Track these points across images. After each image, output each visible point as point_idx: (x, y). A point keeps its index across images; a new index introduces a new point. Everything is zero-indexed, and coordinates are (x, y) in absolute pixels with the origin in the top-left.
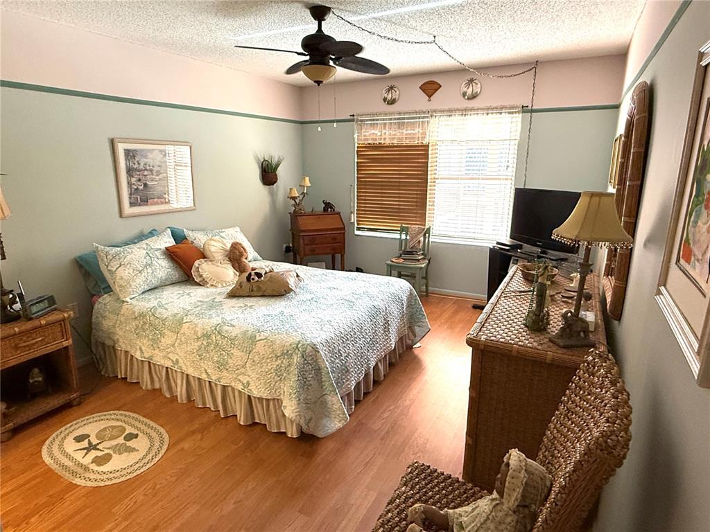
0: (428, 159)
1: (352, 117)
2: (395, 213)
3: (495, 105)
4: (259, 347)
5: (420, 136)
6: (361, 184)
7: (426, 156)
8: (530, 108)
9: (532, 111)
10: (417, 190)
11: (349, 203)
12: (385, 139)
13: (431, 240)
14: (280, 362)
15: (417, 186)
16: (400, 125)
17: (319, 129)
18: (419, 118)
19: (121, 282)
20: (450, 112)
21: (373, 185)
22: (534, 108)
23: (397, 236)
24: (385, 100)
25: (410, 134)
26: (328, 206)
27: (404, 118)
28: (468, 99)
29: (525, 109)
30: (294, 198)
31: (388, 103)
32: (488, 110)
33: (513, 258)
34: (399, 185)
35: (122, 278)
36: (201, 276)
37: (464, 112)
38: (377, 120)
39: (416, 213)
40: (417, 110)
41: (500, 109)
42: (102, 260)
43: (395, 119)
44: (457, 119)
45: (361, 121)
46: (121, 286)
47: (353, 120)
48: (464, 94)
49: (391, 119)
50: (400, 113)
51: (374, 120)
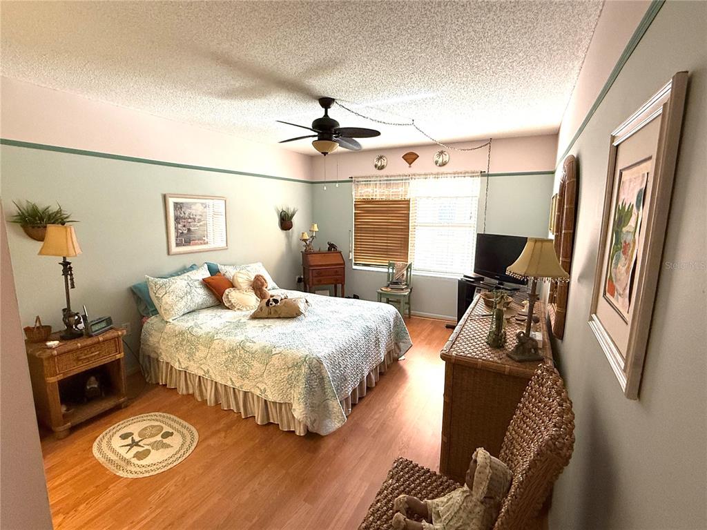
0: (409, 210)
1: (351, 179)
2: (385, 252)
3: (459, 171)
4: (274, 360)
5: (403, 193)
6: (357, 230)
7: (408, 208)
8: (487, 172)
9: (488, 175)
10: (402, 235)
11: (348, 245)
12: (376, 195)
13: (412, 273)
14: (291, 372)
15: (402, 232)
16: (387, 185)
17: (325, 188)
18: (402, 180)
19: (167, 307)
20: (426, 175)
21: (367, 231)
22: (490, 173)
23: (386, 270)
24: (376, 166)
25: (395, 192)
26: (332, 246)
27: (390, 180)
28: (440, 166)
29: (483, 174)
30: (305, 240)
31: (378, 169)
32: (456, 174)
33: (477, 288)
34: (387, 231)
35: (167, 303)
36: (230, 301)
37: (437, 175)
38: (370, 181)
39: (401, 252)
40: (401, 174)
41: (464, 174)
42: (152, 288)
43: (384, 180)
44: (431, 180)
45: (358, 182)
46: (165, 310)
47: (352, 181)
48: (436, 163)
49: (380, 181)
50: (387, 176)
51: (367, 181)
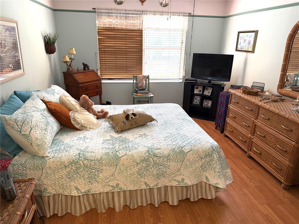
0: (142, 38)
1: (93, 10)
2: (124, 69)
3: (176, 11)
5: (138, 25)
6: (101, 52)
7: (141, 36)
9: (193, 16)
10: (137, 55)
12: (117, 25)
13: (150, 82)
15: (137, 53)
16: (126, 18)
18: (137, 14)
20: (154, 13)
23: (132, 81)
25: (132, 23)
26: (85, 66)
27: (129, 14)
28: (164, 6)
29: (190, 15)
30: (66, 62)
31: (118, 4)
32: (174, 13)
34: (126, 53)
37: (162, 13)
38: (112, 13)
39: (137, 68)
40: (136, 9)
41: (179, 14)
43: (123, 14)
44: (158, 17)
45: (101, 13)
47: (95, 12)
48: (161, 4)
49: (120, 13)
50: (126, 10)
51: (109, 13)
